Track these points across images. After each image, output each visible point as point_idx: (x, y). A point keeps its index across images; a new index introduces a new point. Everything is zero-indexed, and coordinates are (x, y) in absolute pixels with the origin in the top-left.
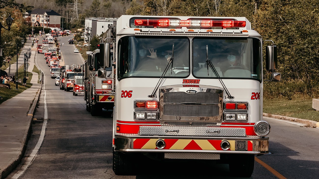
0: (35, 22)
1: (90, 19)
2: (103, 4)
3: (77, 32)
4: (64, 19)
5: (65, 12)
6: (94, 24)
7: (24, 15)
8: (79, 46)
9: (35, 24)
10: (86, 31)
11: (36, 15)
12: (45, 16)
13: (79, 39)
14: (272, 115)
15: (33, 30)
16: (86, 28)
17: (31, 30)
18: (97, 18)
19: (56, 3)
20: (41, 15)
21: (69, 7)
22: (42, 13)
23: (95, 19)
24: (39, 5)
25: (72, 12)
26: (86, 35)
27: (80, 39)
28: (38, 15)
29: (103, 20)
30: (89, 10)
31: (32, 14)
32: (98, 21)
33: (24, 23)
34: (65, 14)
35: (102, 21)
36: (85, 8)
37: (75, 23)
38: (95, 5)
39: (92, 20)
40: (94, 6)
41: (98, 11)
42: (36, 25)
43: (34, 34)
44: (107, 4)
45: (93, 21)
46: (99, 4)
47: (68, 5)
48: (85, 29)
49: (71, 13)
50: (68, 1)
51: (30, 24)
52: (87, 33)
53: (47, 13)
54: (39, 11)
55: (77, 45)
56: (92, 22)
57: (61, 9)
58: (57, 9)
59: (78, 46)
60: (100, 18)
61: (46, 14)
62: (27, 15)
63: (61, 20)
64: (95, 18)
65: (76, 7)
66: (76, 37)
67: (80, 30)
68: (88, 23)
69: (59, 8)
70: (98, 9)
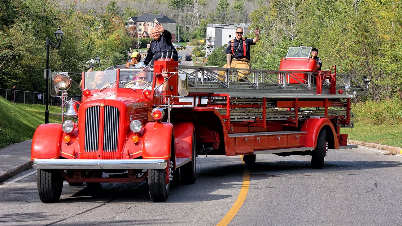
0: (142, 32)
1: (213, 27)
2: (234, 4)
3: (198, 44)
4: (180, 27)
5: (183, 18)
6: (219, 31)
7: (127, 24)
8: (198, 63)
9: (142, 35)
10: (208, 43)
11: (143, 23)
12: (155, 24)
13: (198, 53)
15: (138, 43)
16: (208, 38)
17: (136, 43)
18: (223, 24)
19: (170, 5)
20: (150, 23)
21: (188, 11)
22: (152, 21)
23: (220, 26)
24: (147, 10)
25: (191, 17)
26: (207, 47)
27: (200, 53)
28: (146, 23)
29: (232, 27)
30: (214, 14)
31: (138, 22)
32: (225, 28)
33: (128, 34)
34: (182, 20)
35: (230, 28)
36: (208, 11)
37: (195, 32)
38: (222, 6)
39: (216, 28)
40: (220, 8)
41: (227, 14)
42: (144, 37)
43: (140, 48)
44: (238, 5)
45: (217, 28)
46: (228, 5)
47: (185, 8)
48: (207, 40)
49: (190, 18)
50: (185, 3)
51: (136, 35)
52: (209, 45)
53: (158, 19)
54: (148, 18)
55: (196, 61)
56: (216, 29)
57: (176, 14)
58: (171, 15)
59: (197, 63)
60: (228, 24)
61: (156, 21)
62: (131, 23)
63: (177, 29)
64: (221, 24)
65: (197, 11)
66: (194, 50)
67: (202, 41)
68: (211, 31)
69: (175, 12)
70: (227, 12)
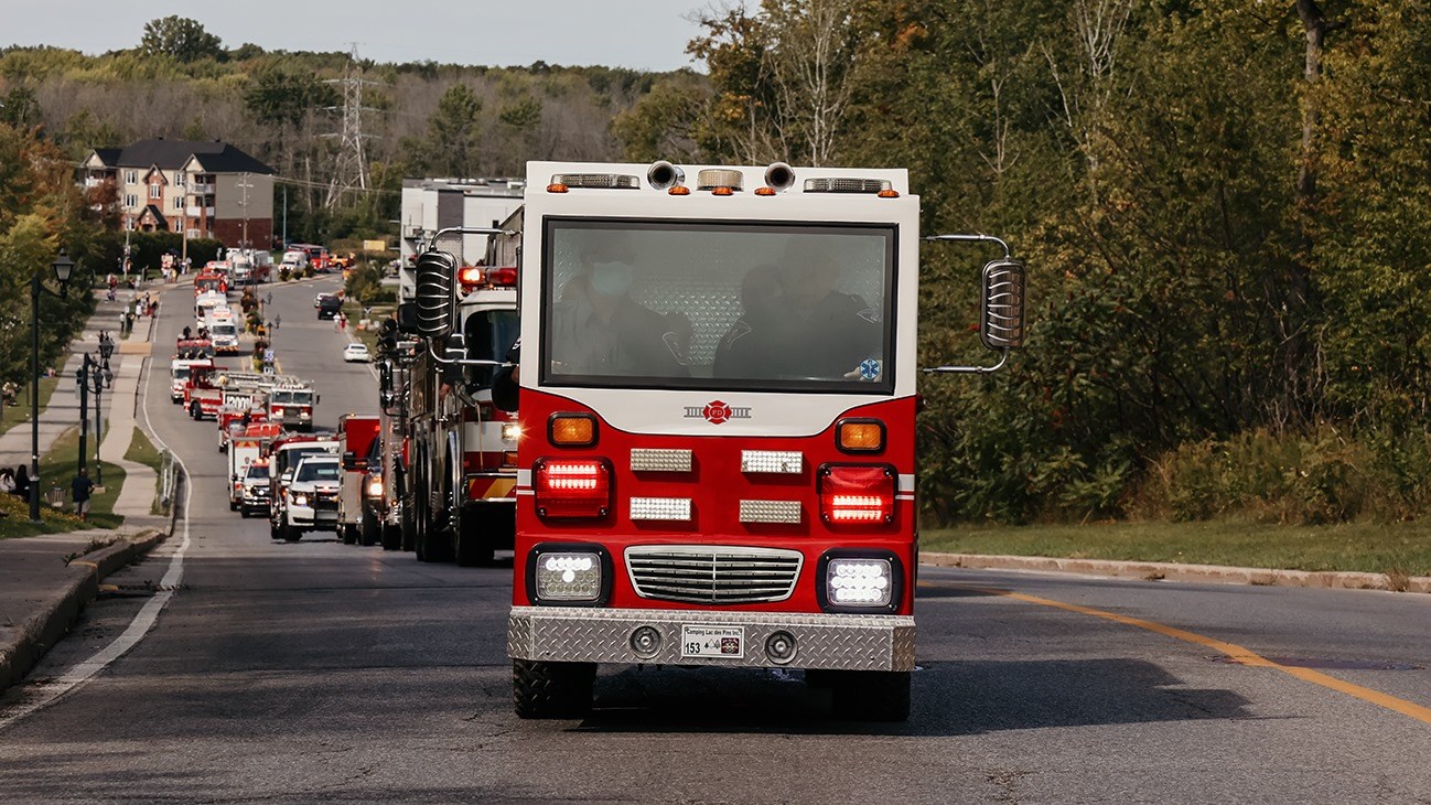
0: (138, 210)
1: (428, 188)
2: (500, 107)
3: (363, 257)
4: (292, 191)
5: (298, 154)
6: (451, 210)
7: (80, 175)
8: (370, 327)
9: (139, 219)
10: (406, 250)
11: (142, 173)
12: (191, 179)
13: (368, 291)
14: (1413, 579)
15: (127, 249)
16: (409, 233)
17: (120, 252)
18: (463, 181)
19: (249, 107)
20: (169, 175)
21: (318, 129)
22: (178, 164)
23: (454, 187)
24: (158, 122)
25: (335, 152)
26: (405, 269)
27: (376, 291)
28: (155, 173)
29: (499, 191)
30: (424, 141)
31: (122, 170)
32: (473, 193)
33: (83, 212)
34: (297, 165)
35: (492, 193)
36: (400, 131)
37: (349, 212)
38: (454, 112)
39: (440, 191)
40: (447, 121)
41: (471, 144)
42: (147, 227)
43: (133, 271)
44: (518, 107)
45: (443, 194)
46: (477, 107)
47: (311, 117)
48: (403, 242)
49: (330, 157)
50: (310, 98)
51: (115, 220)
52: (410, 260)
53: (202, 159)
54: (160, 154)
55: (362, 322)
56: (440, 198)
57: (274, 139)
58: (253, 140)
59: (366, 329)
60: (481, 180)
61: (195, 166)
62: (97, 173)
63: (278, 198)
64: (455, 180)
65: (356, 128)
66: (352, 281)
67: (377, 246)
68: (419, 205)
69: (265, 134)
70: (471, 137)
